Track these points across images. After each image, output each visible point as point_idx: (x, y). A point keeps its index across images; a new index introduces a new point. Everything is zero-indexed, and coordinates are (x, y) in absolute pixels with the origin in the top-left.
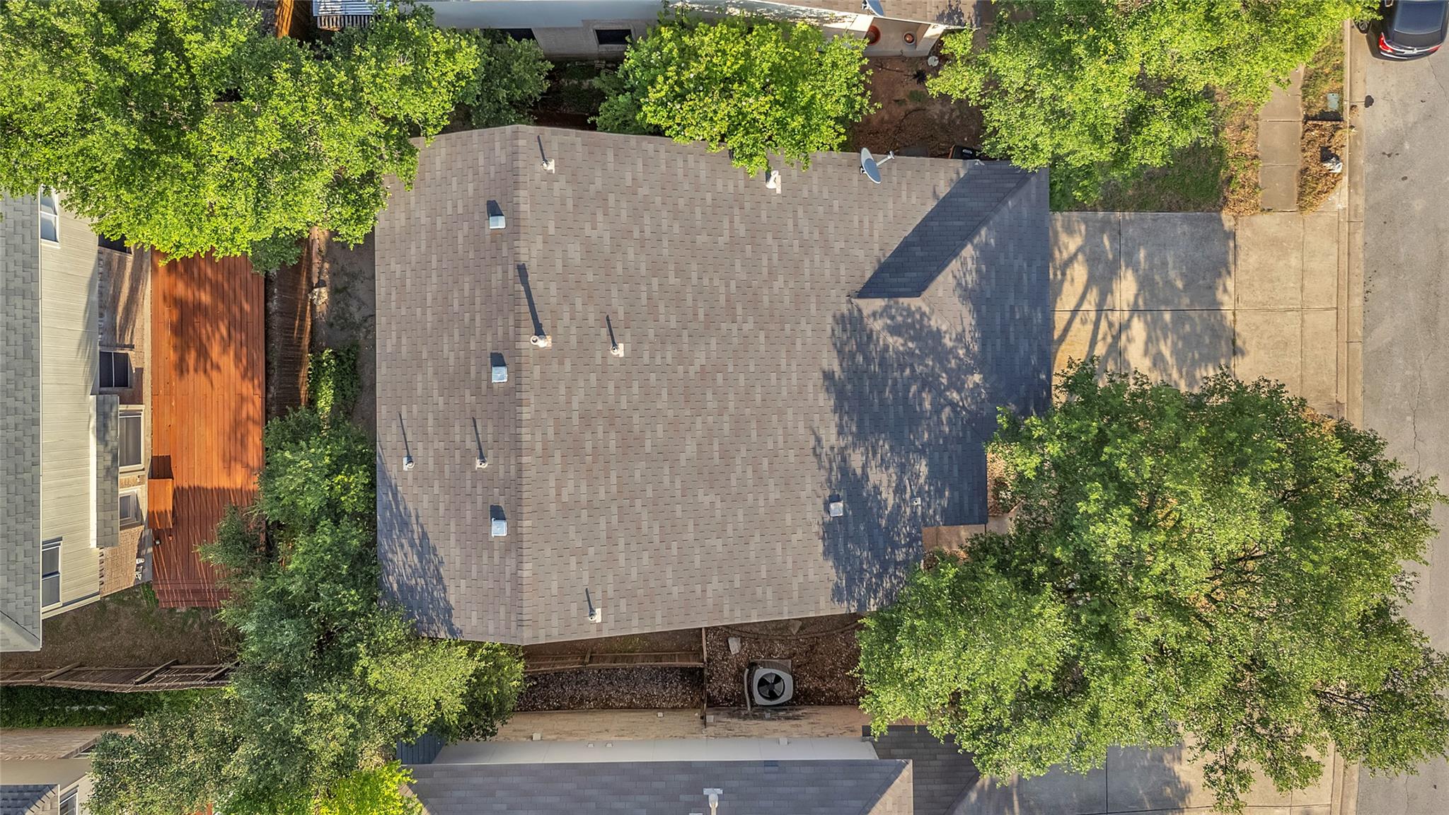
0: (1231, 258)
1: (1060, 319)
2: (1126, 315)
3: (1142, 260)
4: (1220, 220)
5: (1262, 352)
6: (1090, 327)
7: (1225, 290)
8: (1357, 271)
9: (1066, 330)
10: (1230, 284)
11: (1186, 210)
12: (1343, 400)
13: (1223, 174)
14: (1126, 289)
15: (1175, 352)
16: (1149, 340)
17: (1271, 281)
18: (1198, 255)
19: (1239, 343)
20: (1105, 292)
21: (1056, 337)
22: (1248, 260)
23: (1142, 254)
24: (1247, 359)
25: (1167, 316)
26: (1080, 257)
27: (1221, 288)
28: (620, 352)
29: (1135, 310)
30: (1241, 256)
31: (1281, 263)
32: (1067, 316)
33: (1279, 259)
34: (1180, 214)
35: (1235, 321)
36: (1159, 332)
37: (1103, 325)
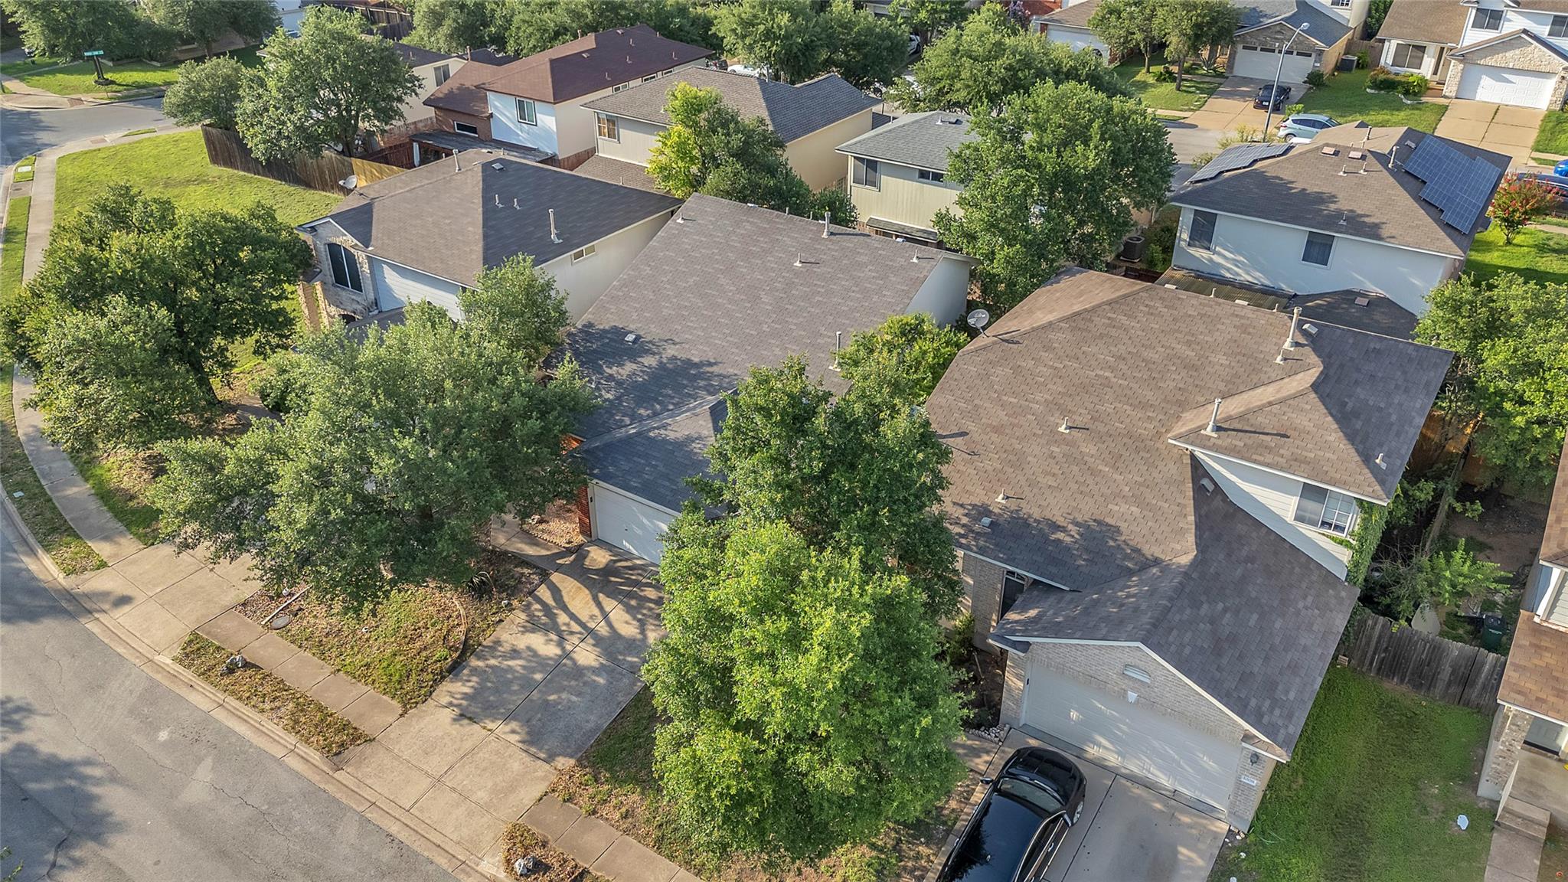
0: (533, 750)
1: (609, 604)
2: (569, 648)
3: (597, 678)
4: (571, 757)
5: (440, 734)
6: (584, 620)
7: (513, 732)
8: (417, 843)
9: (599, 605)
10: (514, 738)
11: (605, 732)
12: (337, 775)
13: (605, 775)
14: (587, 656)
15: (510, 669)
16: (535, 654)
17: (485, 770)
18: (561, 725)
19: (465, 722)
20: (599, 641)
21: (601, 595)
22: (518, 761)
23: (601, 681)
24: (449, 720)
25: (538, 677)
26: (639, 637)
27: (518, 729)
28: (798, 264)
29: (567, 655)
30: (527, 759)
31: (490, 784)
32: (608, 609)
33: (495, 784)
34: (605, 726)
35: (484, 728)
36: (533, 664)
37: (576, 628)
